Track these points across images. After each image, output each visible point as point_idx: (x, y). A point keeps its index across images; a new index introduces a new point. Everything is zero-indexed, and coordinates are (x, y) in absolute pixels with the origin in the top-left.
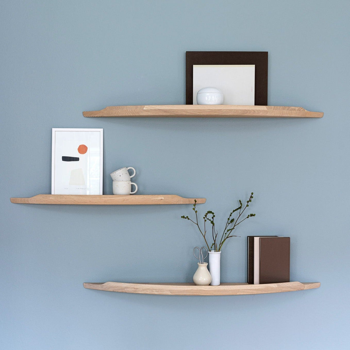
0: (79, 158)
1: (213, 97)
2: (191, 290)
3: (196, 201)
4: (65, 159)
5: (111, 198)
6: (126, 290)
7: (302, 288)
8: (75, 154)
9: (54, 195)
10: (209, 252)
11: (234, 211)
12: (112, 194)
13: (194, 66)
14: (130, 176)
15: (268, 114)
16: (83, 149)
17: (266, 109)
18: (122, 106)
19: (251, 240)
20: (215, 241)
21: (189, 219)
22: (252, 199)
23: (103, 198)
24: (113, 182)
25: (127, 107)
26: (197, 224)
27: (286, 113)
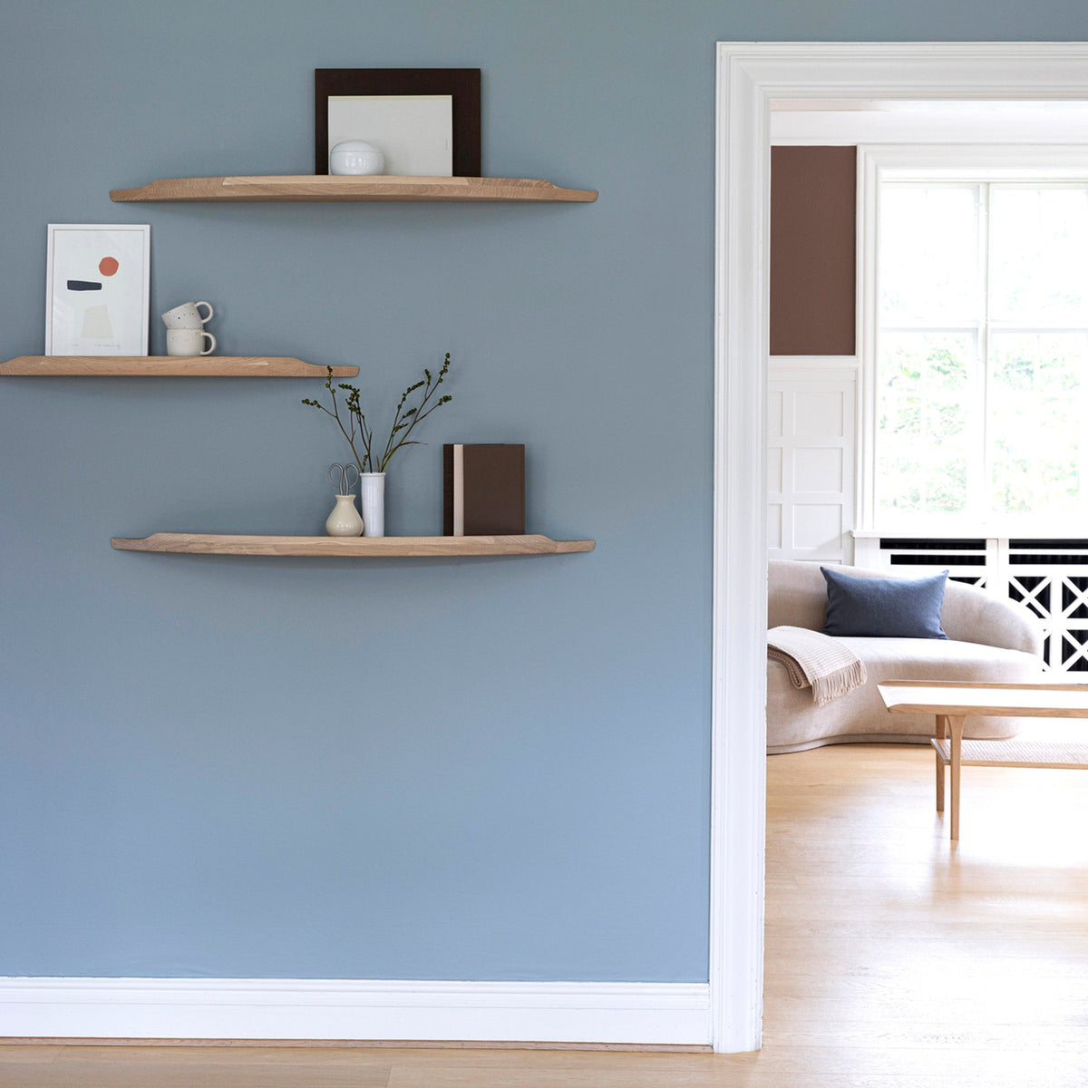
0: (100, 284)
1: (360, 160)
2: (316, 545)
3: (330, 370)
4: (74, 285)
5: (159, 363)
6: (191, 548)
7: (551, 549)
8: (94, 276)
9: (51, 357)
10: (361, 474)
11: (409, 390)
12: (165, 354)
13: (331, 98)
14: (203, 318)
15: (472, 194)
16: (109, 266)
17: (467, 184)
18: (184, 178)
19: (448, 451)
20: (369, 450)
21: (319, 406)
22: (449, 367)
23: (145, 363)
24: (168, 331)
25: (192, 179)
26: (337, 417)
27: (509, 192)
